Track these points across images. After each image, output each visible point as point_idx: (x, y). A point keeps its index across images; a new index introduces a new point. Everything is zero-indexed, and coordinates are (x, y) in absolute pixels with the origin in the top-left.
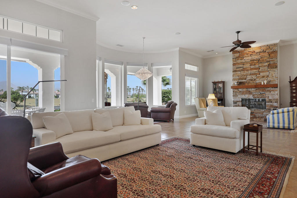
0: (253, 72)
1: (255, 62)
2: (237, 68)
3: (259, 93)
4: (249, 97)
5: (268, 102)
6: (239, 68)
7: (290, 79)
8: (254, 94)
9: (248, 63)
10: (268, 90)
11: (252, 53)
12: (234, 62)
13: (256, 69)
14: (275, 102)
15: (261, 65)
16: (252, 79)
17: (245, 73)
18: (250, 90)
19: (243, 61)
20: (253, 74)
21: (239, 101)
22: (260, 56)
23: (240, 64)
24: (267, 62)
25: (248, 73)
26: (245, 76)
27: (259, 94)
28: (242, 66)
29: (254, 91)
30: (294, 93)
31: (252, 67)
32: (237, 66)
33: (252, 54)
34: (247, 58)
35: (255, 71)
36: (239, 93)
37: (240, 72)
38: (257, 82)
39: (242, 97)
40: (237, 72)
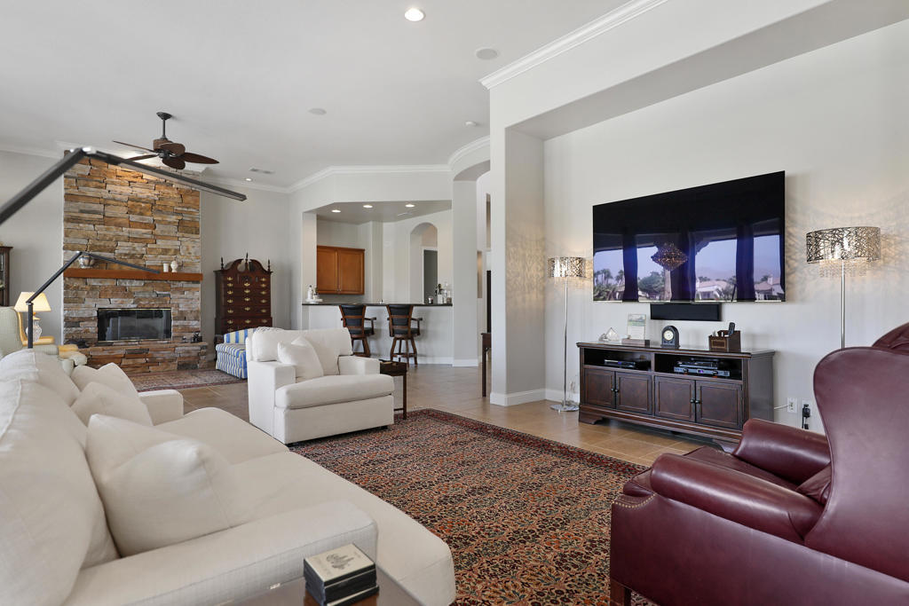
0: (137, 233)
1: (143, 205)
2: (82, 212)
3: (154, 296)
4: (122, 306)
5: (176, 319)
6: (88, 212)
7: (222, 264)
8: (141, 295)
9: (119, 203)
10: (176, 288)
11: (134, 177)
12: (71, 191)
13: (146, 226)
14: (193, 318)
15: (160, 219)
16: (133, 252)
17: (112, 234)
18: (127, 283)
19: (104, 193)
20: (135, 240)
21: (89, 319)
22: (156, 192)
23: (92, 200)
24: (177, 213)
25: (121, 234)
26: (111, 240)
27: (154, 298)
28: (99, 207)
29: (140, 289)
30: (231, 296)
31: (134, 218)
32: (81, 205)
33: (135, 180)
34: (119, 189)
35: (144, 231)
36: (88, 293)
37: (92, 226)
38: (148, 263)
39: (98, 306)
40: (81, 225)
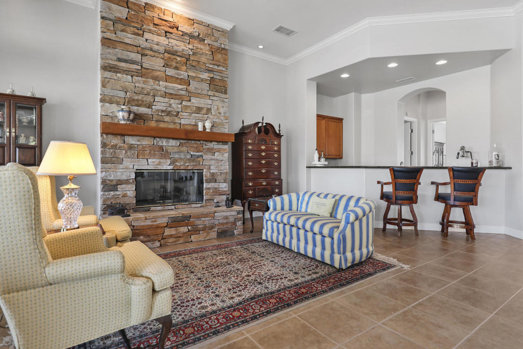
0: (173, 88)
1: (179, 59)
2: (120, 60)
3: (189, 157)
4: (160, 167)
5: (208, 181)
6: (126, 61)
7: (242, 127)
8: (176, 156)
9: (156, 54)
10: (208, 149)
11: (170, 27)
12: (109, 35)
13: (181, 81)
14: (223, 181)
15: (194, 75)
16: (169, 109)
17: (150, 87)
18: (164, 143)
19: (141, 41)
20: (172, 96)
21: (127, 182)
22: (191, 47)
23: (130, 48)
24: (210, 71)
25: (158, 88)
26: (148, 94)
27: (189, 159)
28: (137, 57)
29: (176, 150)
31: (171, 72)
32: (120, 52)
33: (170, 30)
34: (156, 38)
35: (180, 87)
36: (126, 152)
37: (129, 77)
38: (183, 122)
39: (136, 167)
40: (119, 75)
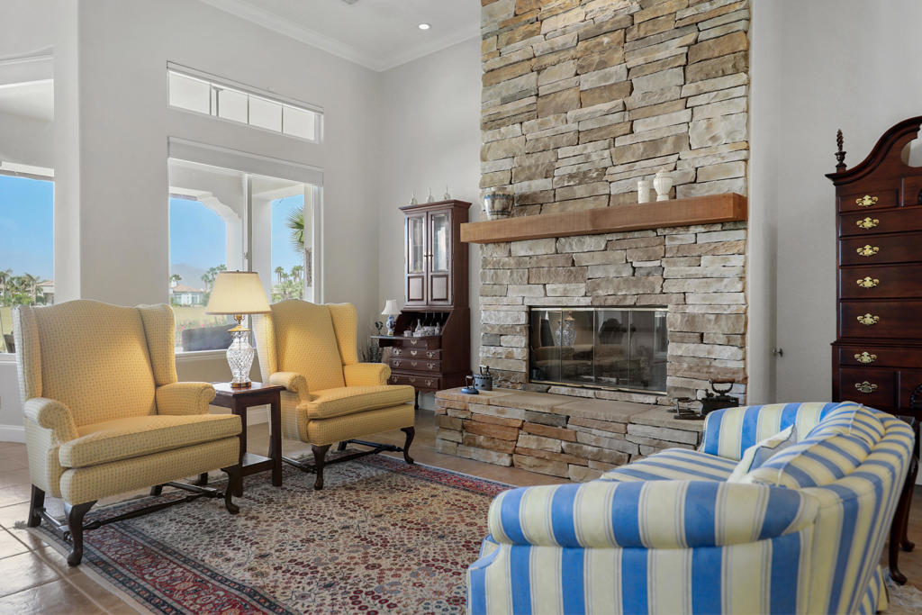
0: (592, 117)
1: (606, 40)
2: (505, 101)
3: (627, 273)
4: (566, 301)
5: (682, 338)
6: (513, 98)
7: (841, 155)
8: (599, 274)
9: (562, 55)
10: (679, 248)
12: (496, 62)
13: (611, 91)
14: (723, 339)
15: (640, 60)
16: (585, 167)
17: (549, 133)
18: (574, 246)
19: (539, 44)
20: (590, 135)
21: (513, 330)
23: (518, 69)
24: (682, 28)
25: (563, 128)
26: (546, 148)
27: (626, 280)
28: (529, 81)
29: (598, 258)
30: (869, 266)
31: (590, 80)
32: (506, 87)
34: (561, 22)
35: (606, 106)
36: (512, 273)
37: (517, 126)
38: (614, 189)
39: (528, 302)
40: (503, 129)
